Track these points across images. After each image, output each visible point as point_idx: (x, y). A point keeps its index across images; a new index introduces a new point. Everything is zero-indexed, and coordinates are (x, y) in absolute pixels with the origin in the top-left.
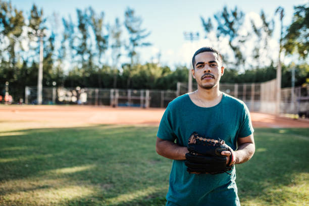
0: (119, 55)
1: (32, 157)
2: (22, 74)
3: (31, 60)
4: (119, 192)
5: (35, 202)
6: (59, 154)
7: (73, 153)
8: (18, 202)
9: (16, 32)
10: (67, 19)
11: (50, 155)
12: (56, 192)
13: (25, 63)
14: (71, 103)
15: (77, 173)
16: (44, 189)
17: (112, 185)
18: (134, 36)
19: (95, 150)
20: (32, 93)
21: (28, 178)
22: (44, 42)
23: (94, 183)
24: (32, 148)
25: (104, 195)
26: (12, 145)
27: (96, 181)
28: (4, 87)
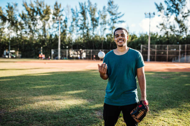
0: (105, 29)
1: (53, 86)
2: (49, 42)
3: (54, 34)
4: (96, 103)
5: (54, 106)
6: (67, 85)
7: (75, 84)
8: (46, 105)
9: (46, 18)
10: (74, 9)
11: (63, 85)
12: (64, 102)
13: (51, 36)
14: (77, 58)
15: (76, 94)
16: (58, 101)
17: (93, 100)
18: (114, 17)
19: (87, 83)
20: (55, 52)
21: (51, 95)
22: (61, 23)
23: (84, 98)
24: (54, 82)
25: (88, 104)
26: (44, 80)
27: (85, 98)
28: (40, 50)
